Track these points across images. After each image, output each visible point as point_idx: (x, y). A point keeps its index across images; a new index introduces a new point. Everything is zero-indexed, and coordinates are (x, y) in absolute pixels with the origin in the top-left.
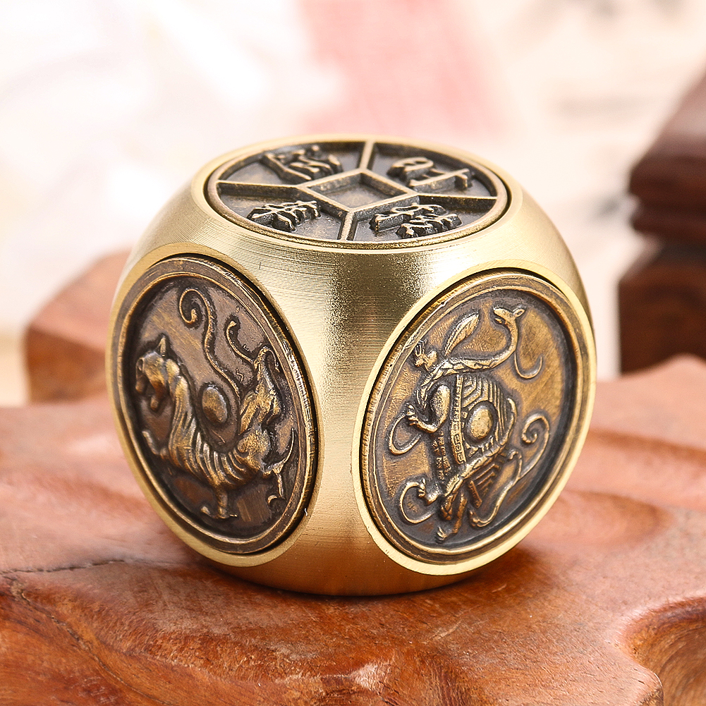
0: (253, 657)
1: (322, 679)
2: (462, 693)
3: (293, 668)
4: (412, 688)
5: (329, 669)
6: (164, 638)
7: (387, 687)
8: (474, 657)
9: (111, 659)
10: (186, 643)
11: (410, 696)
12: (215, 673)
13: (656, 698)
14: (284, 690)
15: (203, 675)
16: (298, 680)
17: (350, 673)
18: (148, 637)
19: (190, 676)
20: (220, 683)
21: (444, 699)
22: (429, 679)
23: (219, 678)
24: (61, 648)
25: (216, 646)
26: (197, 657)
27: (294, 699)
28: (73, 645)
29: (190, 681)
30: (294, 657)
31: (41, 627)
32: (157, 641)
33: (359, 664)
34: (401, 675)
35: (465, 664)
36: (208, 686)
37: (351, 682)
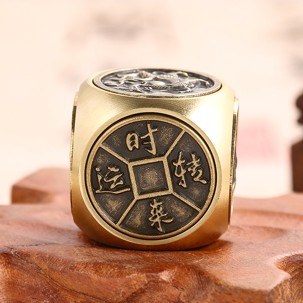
0: (116, 269)
1: (146, 275)
2: (206, 278)
3: (133, 272)
4: (185, 280)
5: (149, 272)
6: (77, 263)
7: (173, 280)
8: (211, 267)
9: (55, 275)
10: (87, 265)
11: (184, 283)
12: (100, 275)
13: (289, 281)
14: (129, 280)
15: (95, 277)
16: (136, 276)
17: (158, 273)
18: (71, 264)
19: (89, 278)
20: (102, 279)
21: (198, 282)
22: (192, 276)
23: (101, 278)
24: (33, 274)
25: (100, 266)
26: (92, 270)
27: (134, 284)
28: (38, 273)
29: (89, 280)
30: (134, 268)
31: (24, 266)
32: (74, 265)
33: (161, 270)
34: (179, 275)
35: (207, 269)
36: (97, 281)
37: (158, 277)
